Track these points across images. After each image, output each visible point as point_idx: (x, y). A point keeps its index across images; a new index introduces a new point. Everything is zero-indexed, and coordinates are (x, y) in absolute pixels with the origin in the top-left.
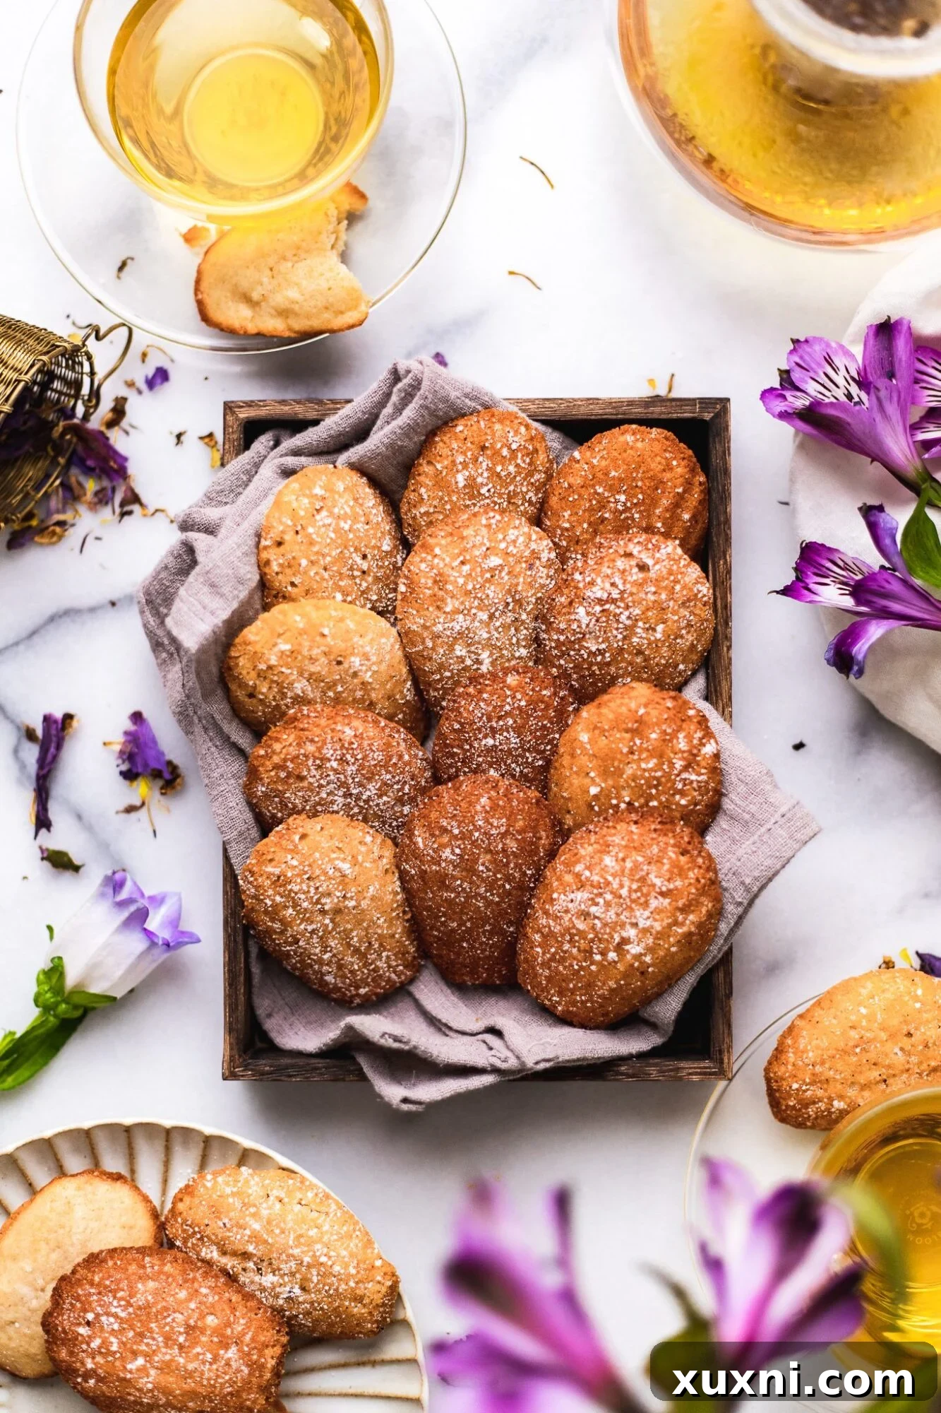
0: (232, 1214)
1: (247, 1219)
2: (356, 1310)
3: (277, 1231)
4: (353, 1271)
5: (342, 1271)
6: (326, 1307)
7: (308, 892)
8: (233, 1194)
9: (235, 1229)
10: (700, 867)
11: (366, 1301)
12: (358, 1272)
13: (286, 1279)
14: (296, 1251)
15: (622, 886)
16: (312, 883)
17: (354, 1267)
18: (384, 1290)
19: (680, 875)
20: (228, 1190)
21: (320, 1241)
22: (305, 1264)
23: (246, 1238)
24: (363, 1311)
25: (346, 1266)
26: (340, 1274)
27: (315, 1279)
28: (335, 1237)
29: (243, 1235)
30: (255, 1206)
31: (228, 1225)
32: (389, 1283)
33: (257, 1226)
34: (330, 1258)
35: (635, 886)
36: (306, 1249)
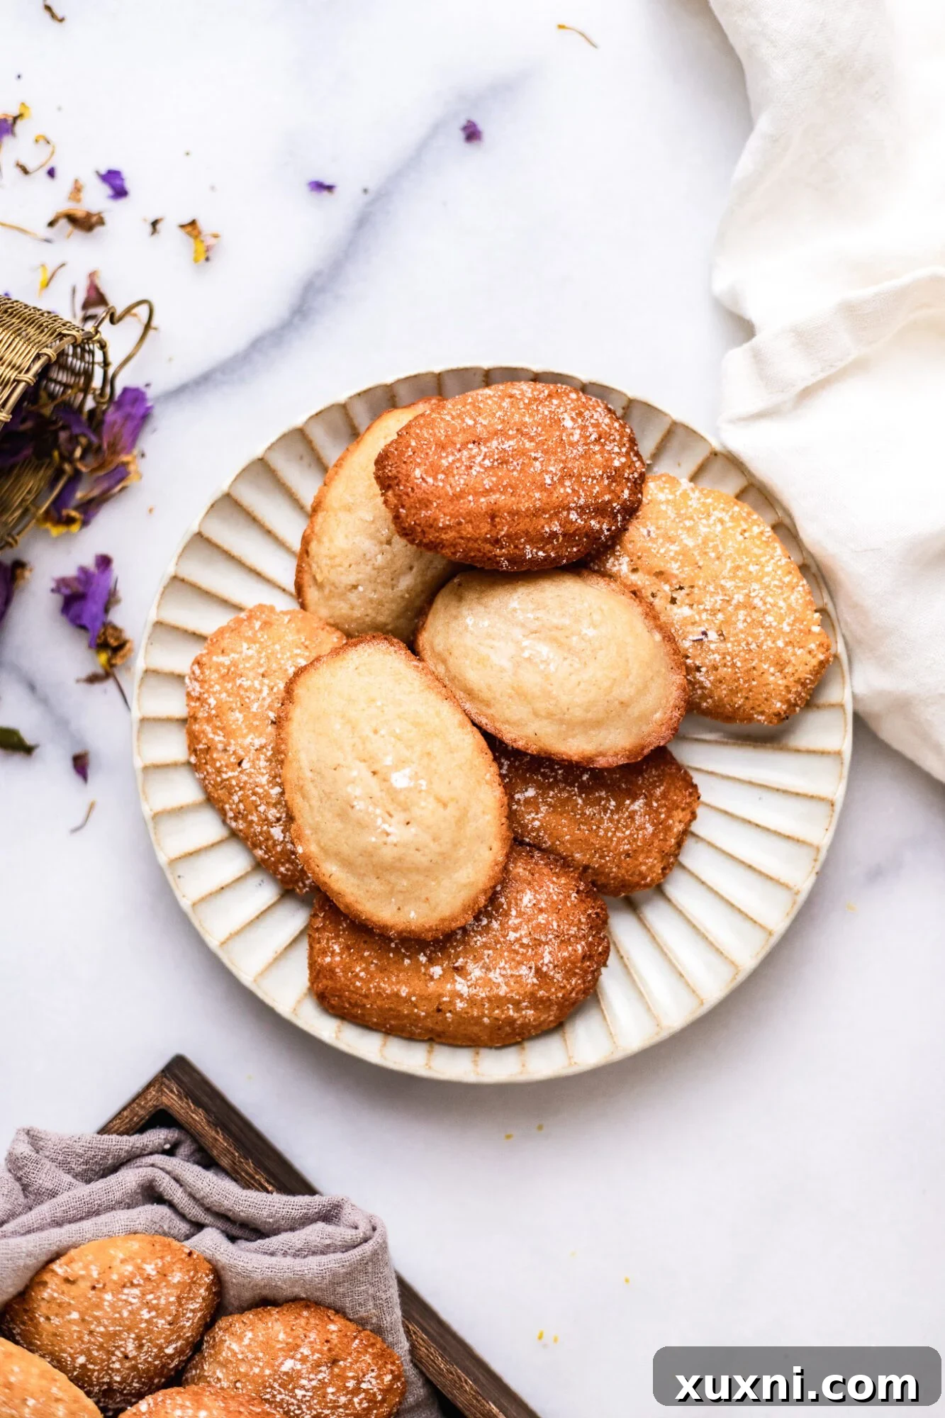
0: (661, 522)
1: (680, 532)
2: (772, 678)
3: (713, 555)
4: (787, 629)
5: (774, 624)
6: (739, 664)
7: (261, 691)
8: (668, 502)
9: (660, 541)
10: (584, 982)
11: (789, 670)
12: (792, 631)
13: (704, 616)
14: (729, 584)
15: (516, 930)
16: (266, 681)
17: (789, 625)
18: (814, 662)
19: (567, 972)
20: (662, 497)
21: (759, 580)
22: (734, 602)
23: (672, 554)
24: (780, 682)
25: (781, 620)
26: (770, 626)
27: (741, 626)
28: (776, 583)
29: (668, 551)
30: (691, 518)
31: (653, 535)
32: (821, 657)
33: (690, 543)
34: (765, 603)
35: (525, 941)
36: (741, 584)
